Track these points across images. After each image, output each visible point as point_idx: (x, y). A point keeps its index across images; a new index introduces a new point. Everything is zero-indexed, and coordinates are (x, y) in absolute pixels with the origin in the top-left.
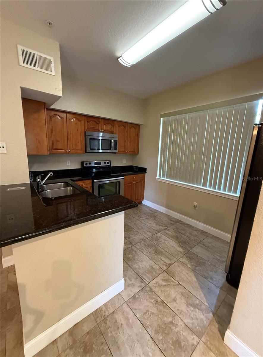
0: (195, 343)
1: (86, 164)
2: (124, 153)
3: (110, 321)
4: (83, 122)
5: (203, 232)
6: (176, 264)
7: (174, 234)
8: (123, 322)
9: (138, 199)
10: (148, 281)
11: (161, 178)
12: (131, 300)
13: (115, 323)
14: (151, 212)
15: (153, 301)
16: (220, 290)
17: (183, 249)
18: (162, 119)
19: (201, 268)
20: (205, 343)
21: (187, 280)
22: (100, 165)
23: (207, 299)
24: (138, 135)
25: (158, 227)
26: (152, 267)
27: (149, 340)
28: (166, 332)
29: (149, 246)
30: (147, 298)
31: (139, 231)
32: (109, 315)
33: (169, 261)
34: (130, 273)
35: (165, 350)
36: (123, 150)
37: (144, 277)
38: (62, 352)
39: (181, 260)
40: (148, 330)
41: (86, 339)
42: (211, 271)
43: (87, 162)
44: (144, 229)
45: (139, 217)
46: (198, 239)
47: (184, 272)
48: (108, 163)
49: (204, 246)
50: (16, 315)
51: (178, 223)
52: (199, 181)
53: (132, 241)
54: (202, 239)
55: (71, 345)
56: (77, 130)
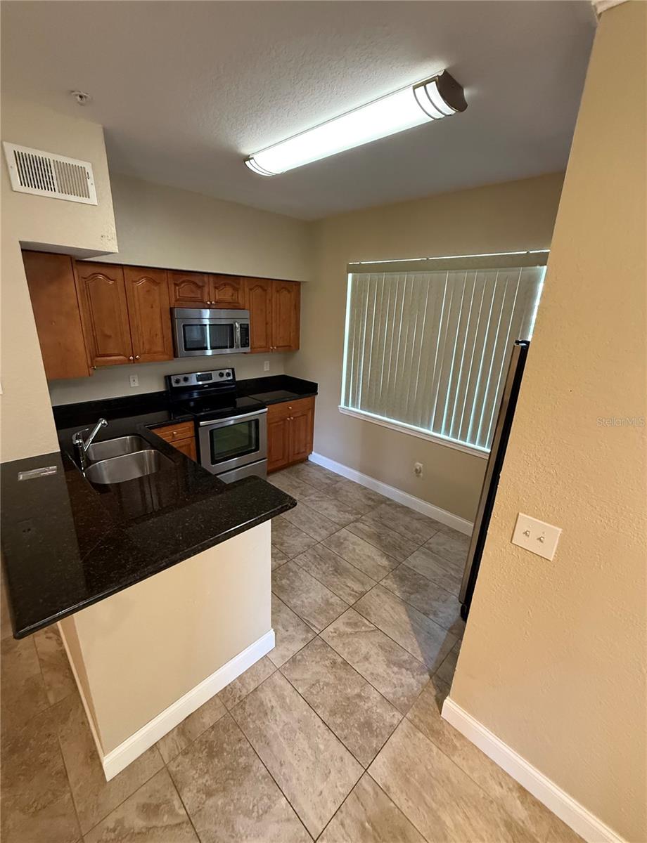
0: (395, 722)
1: (178, 381)
2: (266, 350)
3: (251, 705)
4: (164, 286)
5: (432, 522)
6: (374, 591)
7: (373, 530)
8: (274, 703)
9: (298, 454)
10: (319, 628)
11: (350, 408)
12: (287, 665)
13: (259, 706)
14: (328, 481)
15: (327, 663)
16: (447, 634)
17: (390, 561)
18: (350, 275)
19: (418, 596)
20: (411, 721)
21: (392, 620)
22: (210, 382)
23: (423, 651)
24: (297, 307)
25: (341, 515)
26: (327, 603)
27: (319, 727)
28: (349, 711)
29: (322, 558)
30: (318, 659)
31: (301, 527)
32: (249, 695)
33: (361, 586)
34: (285, 616)
35: (345, 738)
36: (263, 343)
37: (313, 622)
38: (170, 761)
39: (382, 583)
40: (319, 712)
41: (211, 737)
42: (436, 600)
43: (179, 377)
44: (314, 522)
45: (301, 494)
46: (420, 537)
47: (386, 607)
48: (228, 375)
49: (431, 553)
50: (71, 713)
51: (383, 505)
52: (427, 419)
53: (288, 551)
54: (428, 537)
55: (184, 748)
56: (152, 307)
